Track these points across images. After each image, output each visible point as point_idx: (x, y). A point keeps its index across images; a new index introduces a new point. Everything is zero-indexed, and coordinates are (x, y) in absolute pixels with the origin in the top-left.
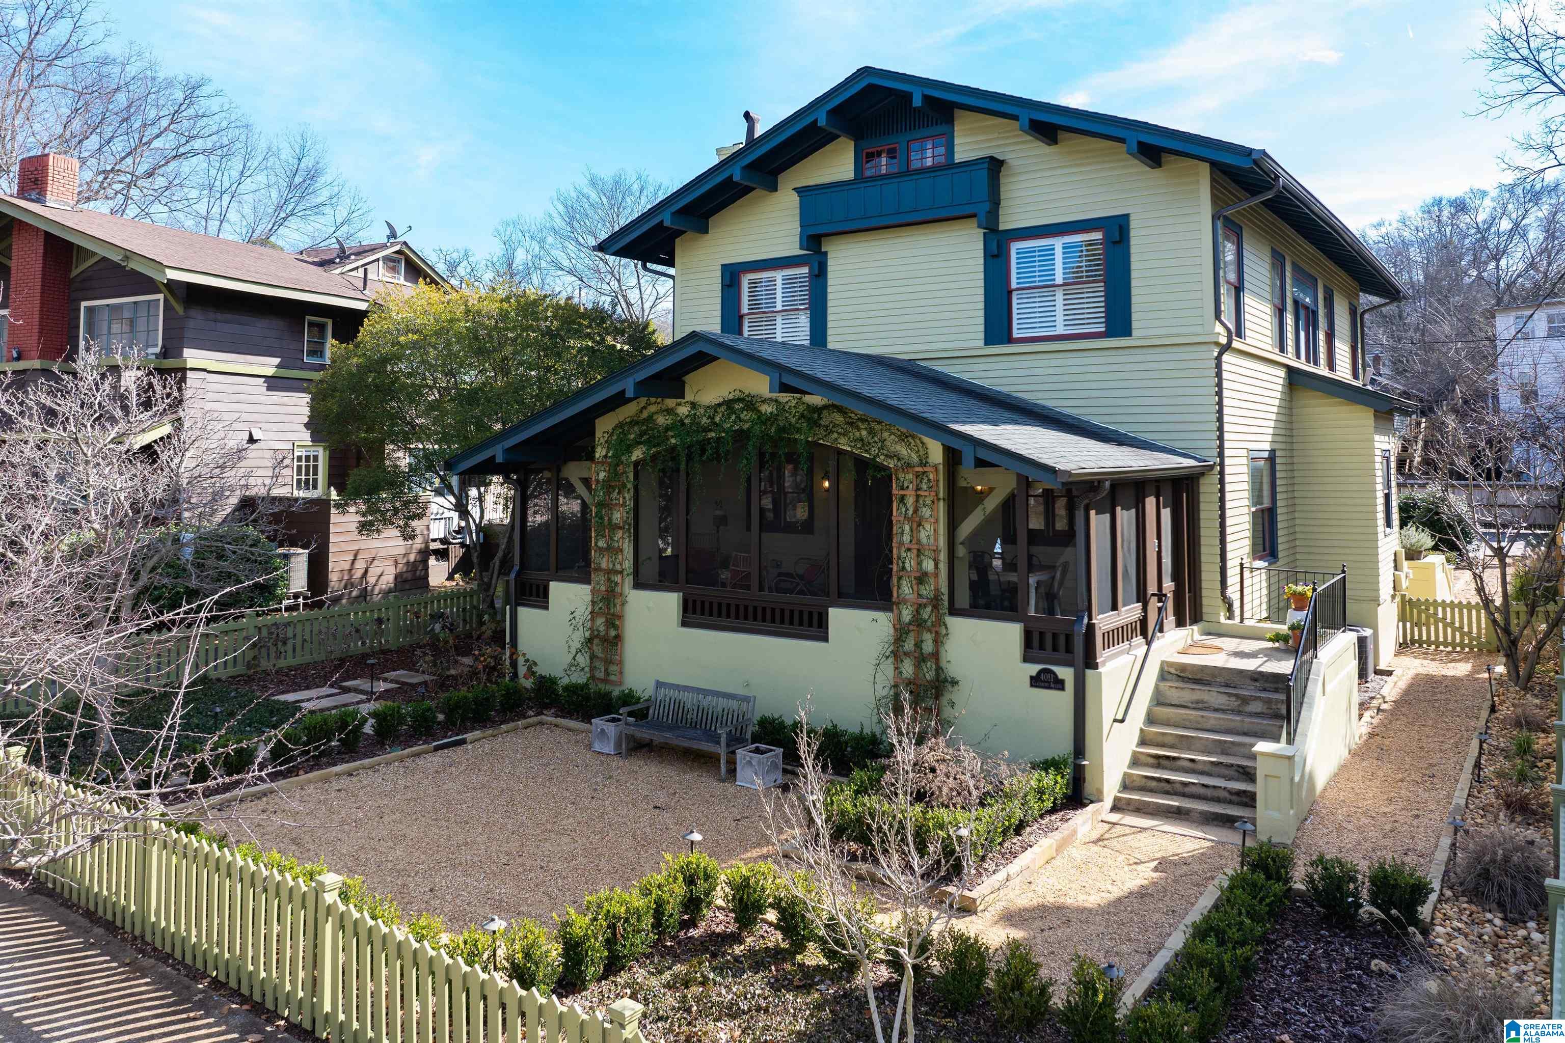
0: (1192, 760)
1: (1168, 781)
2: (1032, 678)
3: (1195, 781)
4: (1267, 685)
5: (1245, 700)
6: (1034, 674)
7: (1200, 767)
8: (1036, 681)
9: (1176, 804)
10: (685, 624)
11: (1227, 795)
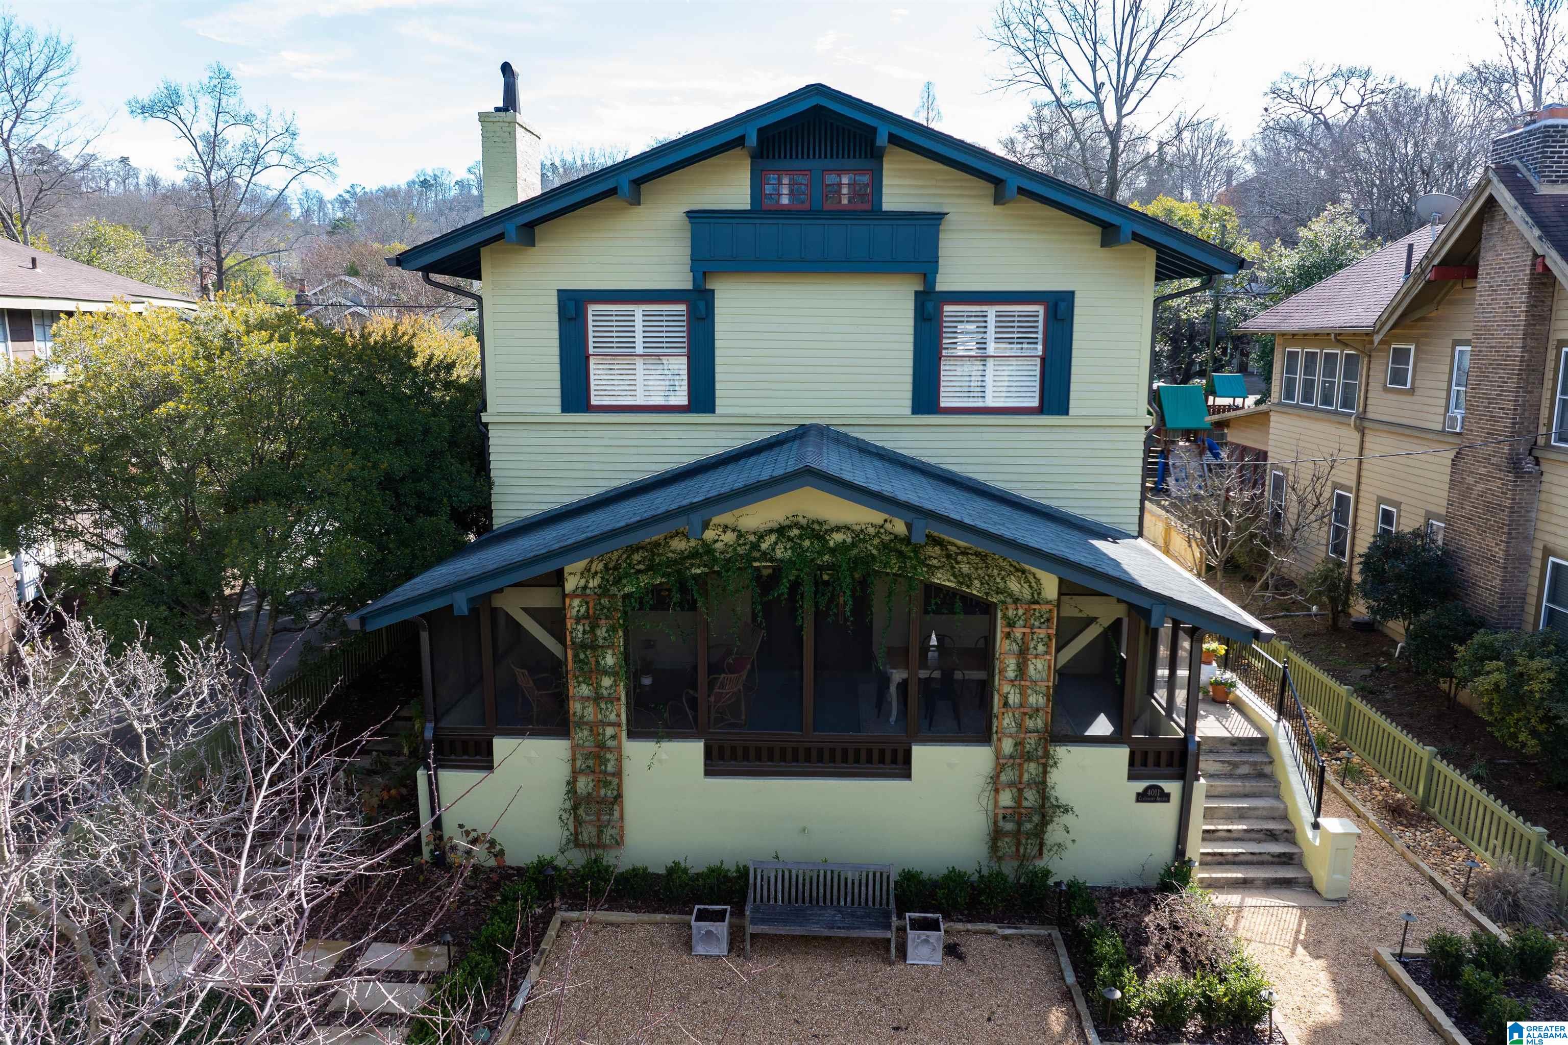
0: (1229, 831)
1: (1221, 854)
2: (1138, 794)
3: (1240, 850)
4: (1243, 748)
5: (1235, 765)
6: (1140, 790)
7: (1235, 835)
8: (1142, 797)
9: (1240, 875)
10: (708, 773)
11: (1270, 859)
